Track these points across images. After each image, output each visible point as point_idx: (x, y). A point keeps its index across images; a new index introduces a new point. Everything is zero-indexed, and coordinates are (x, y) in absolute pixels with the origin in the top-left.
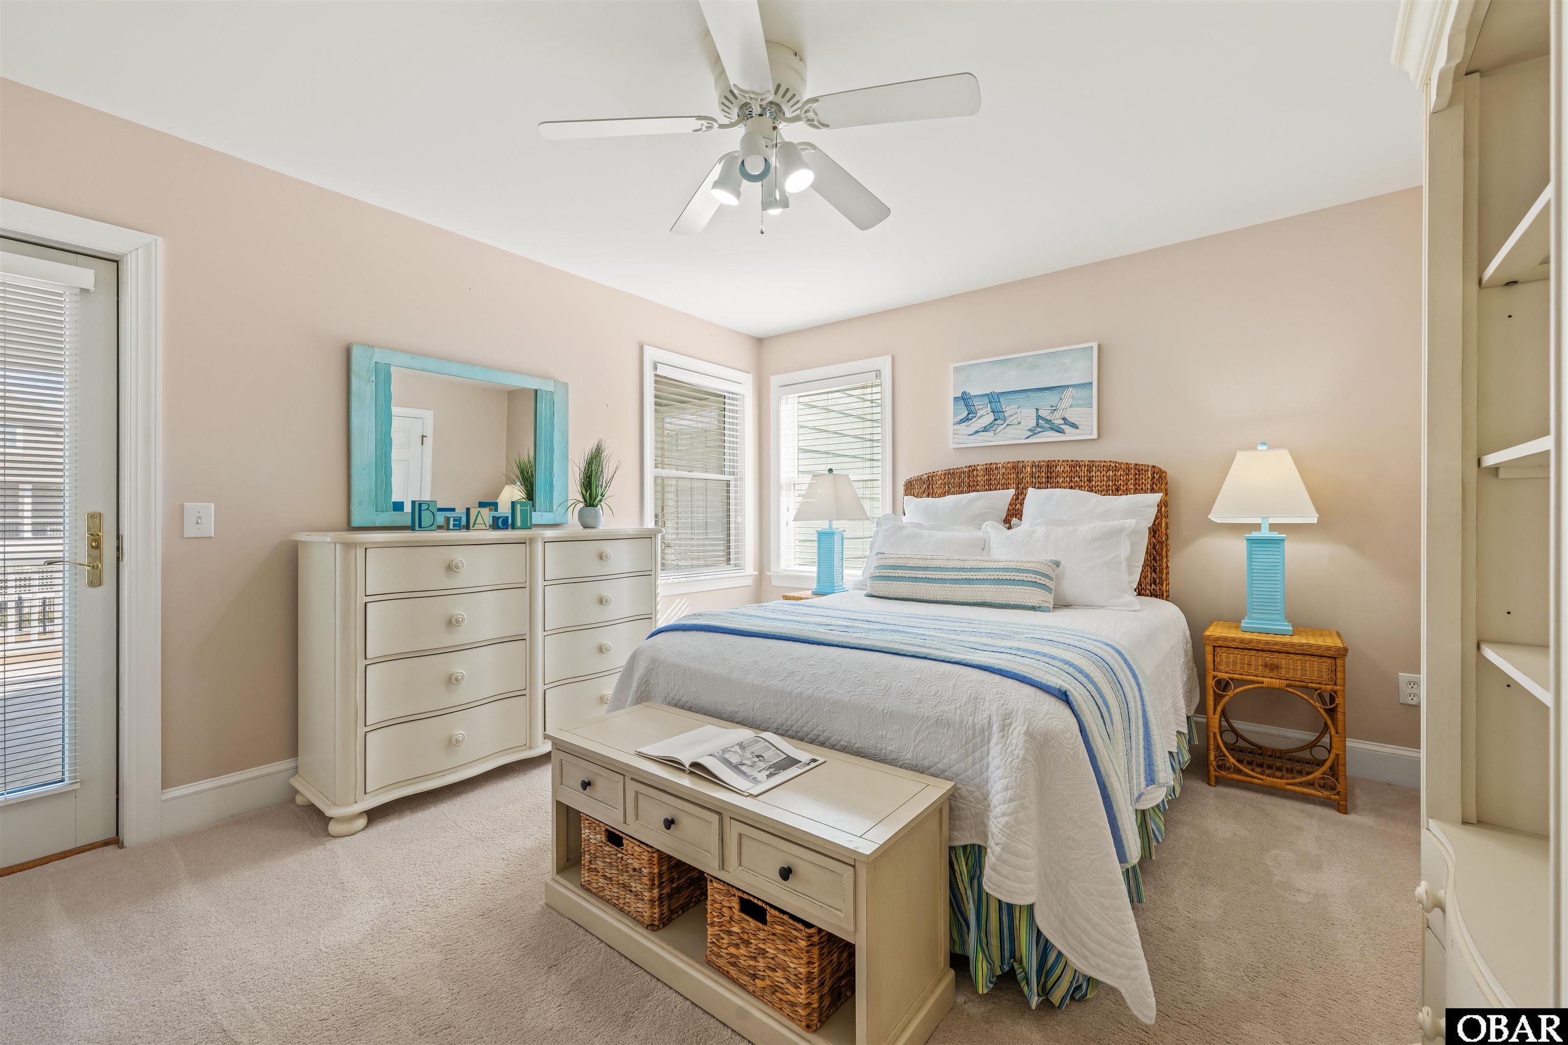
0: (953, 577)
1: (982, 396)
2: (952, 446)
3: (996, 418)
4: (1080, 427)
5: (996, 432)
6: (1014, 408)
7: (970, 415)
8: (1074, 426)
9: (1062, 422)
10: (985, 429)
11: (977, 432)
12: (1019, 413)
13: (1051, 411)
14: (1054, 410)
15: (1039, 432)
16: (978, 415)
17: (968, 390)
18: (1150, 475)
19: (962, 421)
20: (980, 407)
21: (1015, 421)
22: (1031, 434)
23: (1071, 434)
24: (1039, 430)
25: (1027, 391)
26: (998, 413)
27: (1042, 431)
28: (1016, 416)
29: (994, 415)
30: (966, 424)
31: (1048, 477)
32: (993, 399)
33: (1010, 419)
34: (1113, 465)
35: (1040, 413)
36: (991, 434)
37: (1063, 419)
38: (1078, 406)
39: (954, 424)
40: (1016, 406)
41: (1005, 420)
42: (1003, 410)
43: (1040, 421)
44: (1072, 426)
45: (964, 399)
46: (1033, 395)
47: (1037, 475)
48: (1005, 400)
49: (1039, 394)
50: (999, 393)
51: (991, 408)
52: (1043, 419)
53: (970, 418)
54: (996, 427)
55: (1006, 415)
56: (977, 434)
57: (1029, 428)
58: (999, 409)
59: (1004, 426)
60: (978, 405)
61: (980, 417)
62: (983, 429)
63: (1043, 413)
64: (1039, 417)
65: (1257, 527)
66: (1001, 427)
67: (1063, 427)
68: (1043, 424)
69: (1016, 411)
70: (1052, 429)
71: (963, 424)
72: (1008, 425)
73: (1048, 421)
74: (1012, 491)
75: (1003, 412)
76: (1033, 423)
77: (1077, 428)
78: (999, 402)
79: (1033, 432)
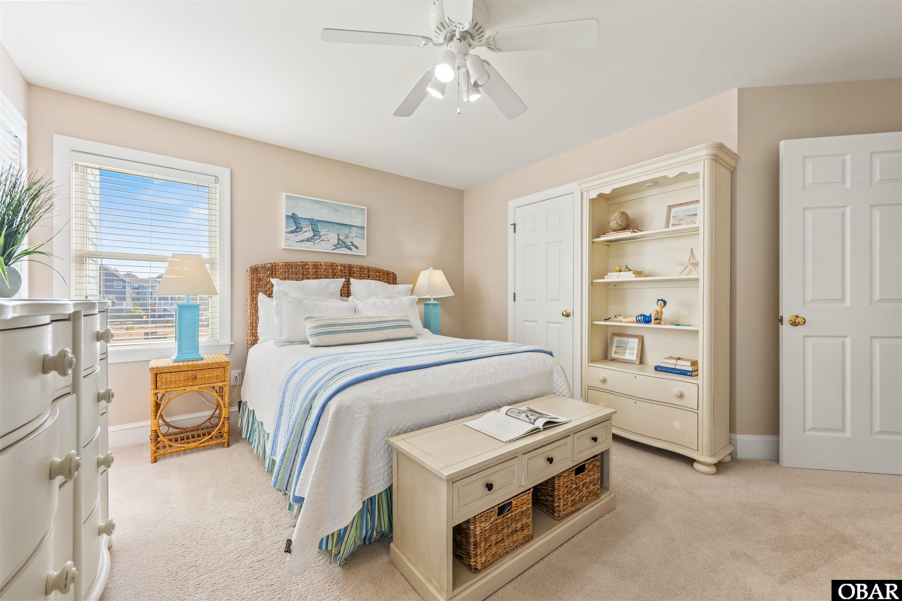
0: (371, 327)
1: (306, 219)
2: (283, 246)
3: (315, 235)
4: (359, 248)
5: (315, 243)
6: (325, 231)
7: (298, 229)
8: (356, 247)
9: (351, 244)
10: (308, 240)
11: (302, 241)
12: (328, 235)
13: (345, 237)
14: (347, 237)
15: (339, 248)
16: (304, 230)
17: (296, 213)
18: (392, 276)
19: (292, 232)
20: (304, 226)
21: (326, 239)
22: (335, 248)
23: (355, 252)
24: (339, 246)
25: (333, 223)
26: (316, 233)
27: (341, 247)
28: (327, 236)
29: (314, 232)
30: (295, 234)
31: (349, 273)
32: (314, 223)
33: (324, 237)
34: (378, 270)
35: (340, 237)
36: (311, 243)
37: (352, 243)
38: (358, 237)
39: (286, 233)
40: (327, 230)
41: (320, 237)
42: (319, 231)
43: (340, 242)
44: (356, 248)
45: (293, 218)
46: (336, 226)
47: (344, 272)
48: (320, 225)
49: (340, 226)
50: (317, 220)
51: (312, 228)
52: (342, 241)
53: (298, 231)
54: (315, 240)
55: (321, 234)
56: (302, 242)
57: (334, 244)
58: (317, 230)
59: (320, 240)
60: (303, 224)
61: (304, 232)
62: (306, 240)
63: (341, 237)
64: (339, 239)
65: (429, 299)
66: (318, 241)
67: (351, 247)
68: (341, 244)
69: (327, 233)
70: (346, 247)
71: (293, 234)
72: (322, 240)
73: (344, 243)
74: (344, 280)
75: (319, 232)
76: (336, 242)
77: (358, 249)
78: (317, 225)
79: (336, 247)
